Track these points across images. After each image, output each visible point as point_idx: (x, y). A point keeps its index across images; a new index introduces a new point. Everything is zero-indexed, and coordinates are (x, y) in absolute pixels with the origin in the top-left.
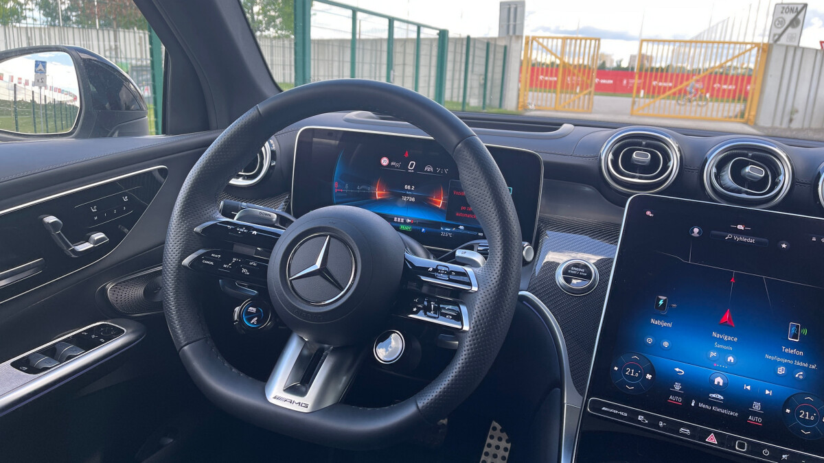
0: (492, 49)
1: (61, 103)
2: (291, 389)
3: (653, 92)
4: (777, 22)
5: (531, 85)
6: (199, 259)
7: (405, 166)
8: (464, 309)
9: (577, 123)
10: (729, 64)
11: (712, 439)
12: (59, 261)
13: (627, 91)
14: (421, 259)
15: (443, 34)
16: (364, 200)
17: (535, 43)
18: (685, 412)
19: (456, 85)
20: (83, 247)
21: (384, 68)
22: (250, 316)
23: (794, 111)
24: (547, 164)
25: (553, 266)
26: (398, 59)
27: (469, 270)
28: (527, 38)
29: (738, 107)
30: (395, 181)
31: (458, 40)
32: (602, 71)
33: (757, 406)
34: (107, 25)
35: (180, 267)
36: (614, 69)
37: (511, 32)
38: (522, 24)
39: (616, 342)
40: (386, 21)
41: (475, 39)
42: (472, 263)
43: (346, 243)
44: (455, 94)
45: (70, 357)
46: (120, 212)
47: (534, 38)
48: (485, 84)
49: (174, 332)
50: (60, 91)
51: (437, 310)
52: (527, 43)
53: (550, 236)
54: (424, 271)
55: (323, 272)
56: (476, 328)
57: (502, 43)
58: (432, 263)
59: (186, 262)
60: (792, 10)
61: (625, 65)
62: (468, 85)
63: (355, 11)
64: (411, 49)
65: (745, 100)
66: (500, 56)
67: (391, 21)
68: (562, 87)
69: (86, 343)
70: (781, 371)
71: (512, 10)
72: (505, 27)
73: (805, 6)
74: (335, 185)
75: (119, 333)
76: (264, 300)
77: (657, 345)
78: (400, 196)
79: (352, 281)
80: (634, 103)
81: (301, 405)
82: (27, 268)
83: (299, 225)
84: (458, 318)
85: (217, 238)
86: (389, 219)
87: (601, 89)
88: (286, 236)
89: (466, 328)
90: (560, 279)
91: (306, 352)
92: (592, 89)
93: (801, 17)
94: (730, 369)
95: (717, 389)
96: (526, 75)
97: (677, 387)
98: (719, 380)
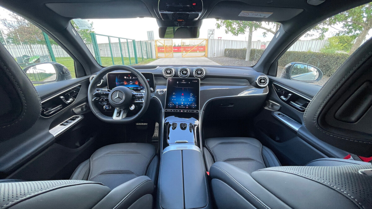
0: (147, 44)
1: (42, 73)
2: (117, 117)
3: (187, 51)
4: (209, 34)
5: (158, 52)
6: (95, 99)
7: (129, 78)
8: (143, 99)
9: (160, 66)
10: (201, 43)
11: (182, 111)
12: (65, 105)
13: (180, 51)
14: (135, 93)
15: (134, 41)
16: (123, 85)
17: (157, 42)
18: (178, 108)
19: (140, 54)
20: (69, 102)
21: (120, 51)
22: (107, 107)
23: (214, 54)
24: (154, 75)
25: (158, 91)
26: (123, 48)
27: (143, 93)
28: (155, 40)
29: (203, 53)
30: (128, 81)
31: (138, 42)
32: (175, 47)
33: (187, 106)
34: (25, 43)
35: (92, 101)
36: (178, 46)
37: (151, 39)
38: (153, 37)
39: (168, 101)
40: (118, 39)
41: (142, 41)
42: (143, 92)
43: (122, 92)
44: (140, 56)
45: (71, 122)
46: (74, 94)
47: (157, 40)
48: (147, 52)
49: (94, 112)
50: (41, 70)
51: (139, 100)
52: (156, 42)
53: (157, 86)
54: (136, 95)
55: (119, 97)
56: (145, 101)
57: (149, 42)
58: (136, 93)
59: (93, 100)
60: (212, 31)
61: (180, 45)
62: (143, 53)
63: (109, 37)
64: (126, 45)
65: (205, 52)
66: (149, 45)
67: (119, 39)
68: (166, 52)
69: (73, 119)
70: (190, 100)
71: (150, 33)
72: (149, 38)
73: (214, 30)
74: (116, 83)
75: (79, 117)
76: (109, 104)
77: (174, 100)
78: (129, 83)
79: (124, 97)
80: (182, 54)
81: (120, 118)
82: (59, 107)
83: (112, 91)
84: (142, 100)
85: (97, 95)
86: (129, 88)
87: (175, 51)
88: (110, 93)
89: (143, 102)
90: (159, 93)
91: (118, 111)
92: (173, 52)
93: (213, 32)
94: (184, 101)
95: (182, 104)
96: (157, 50)
97: (177, 105)
98: (182, 103)
